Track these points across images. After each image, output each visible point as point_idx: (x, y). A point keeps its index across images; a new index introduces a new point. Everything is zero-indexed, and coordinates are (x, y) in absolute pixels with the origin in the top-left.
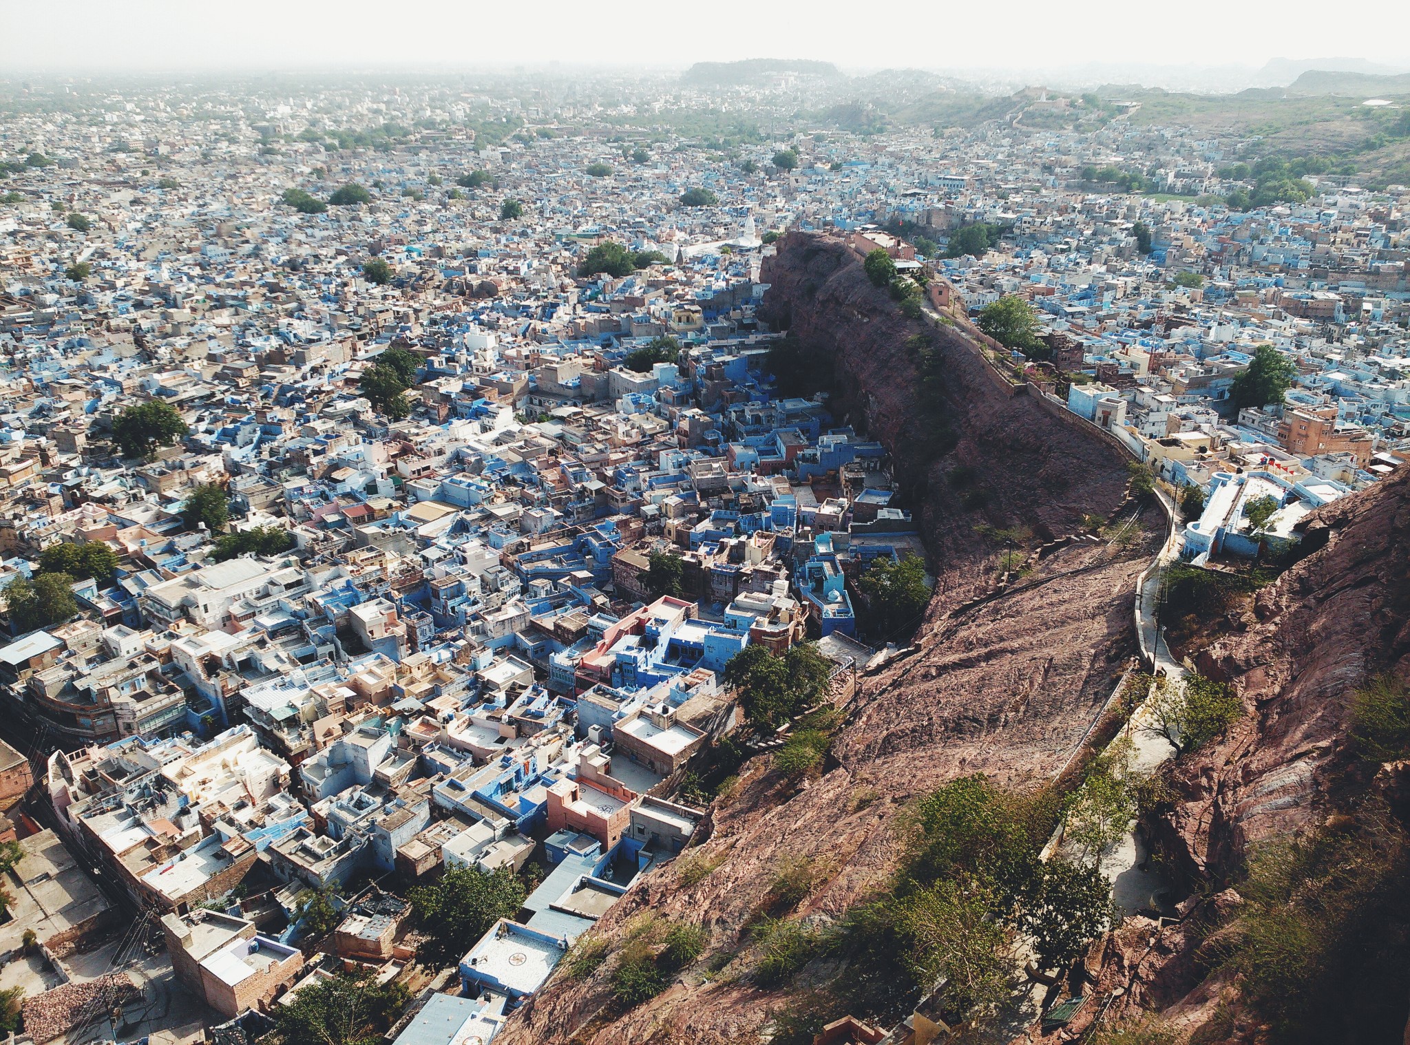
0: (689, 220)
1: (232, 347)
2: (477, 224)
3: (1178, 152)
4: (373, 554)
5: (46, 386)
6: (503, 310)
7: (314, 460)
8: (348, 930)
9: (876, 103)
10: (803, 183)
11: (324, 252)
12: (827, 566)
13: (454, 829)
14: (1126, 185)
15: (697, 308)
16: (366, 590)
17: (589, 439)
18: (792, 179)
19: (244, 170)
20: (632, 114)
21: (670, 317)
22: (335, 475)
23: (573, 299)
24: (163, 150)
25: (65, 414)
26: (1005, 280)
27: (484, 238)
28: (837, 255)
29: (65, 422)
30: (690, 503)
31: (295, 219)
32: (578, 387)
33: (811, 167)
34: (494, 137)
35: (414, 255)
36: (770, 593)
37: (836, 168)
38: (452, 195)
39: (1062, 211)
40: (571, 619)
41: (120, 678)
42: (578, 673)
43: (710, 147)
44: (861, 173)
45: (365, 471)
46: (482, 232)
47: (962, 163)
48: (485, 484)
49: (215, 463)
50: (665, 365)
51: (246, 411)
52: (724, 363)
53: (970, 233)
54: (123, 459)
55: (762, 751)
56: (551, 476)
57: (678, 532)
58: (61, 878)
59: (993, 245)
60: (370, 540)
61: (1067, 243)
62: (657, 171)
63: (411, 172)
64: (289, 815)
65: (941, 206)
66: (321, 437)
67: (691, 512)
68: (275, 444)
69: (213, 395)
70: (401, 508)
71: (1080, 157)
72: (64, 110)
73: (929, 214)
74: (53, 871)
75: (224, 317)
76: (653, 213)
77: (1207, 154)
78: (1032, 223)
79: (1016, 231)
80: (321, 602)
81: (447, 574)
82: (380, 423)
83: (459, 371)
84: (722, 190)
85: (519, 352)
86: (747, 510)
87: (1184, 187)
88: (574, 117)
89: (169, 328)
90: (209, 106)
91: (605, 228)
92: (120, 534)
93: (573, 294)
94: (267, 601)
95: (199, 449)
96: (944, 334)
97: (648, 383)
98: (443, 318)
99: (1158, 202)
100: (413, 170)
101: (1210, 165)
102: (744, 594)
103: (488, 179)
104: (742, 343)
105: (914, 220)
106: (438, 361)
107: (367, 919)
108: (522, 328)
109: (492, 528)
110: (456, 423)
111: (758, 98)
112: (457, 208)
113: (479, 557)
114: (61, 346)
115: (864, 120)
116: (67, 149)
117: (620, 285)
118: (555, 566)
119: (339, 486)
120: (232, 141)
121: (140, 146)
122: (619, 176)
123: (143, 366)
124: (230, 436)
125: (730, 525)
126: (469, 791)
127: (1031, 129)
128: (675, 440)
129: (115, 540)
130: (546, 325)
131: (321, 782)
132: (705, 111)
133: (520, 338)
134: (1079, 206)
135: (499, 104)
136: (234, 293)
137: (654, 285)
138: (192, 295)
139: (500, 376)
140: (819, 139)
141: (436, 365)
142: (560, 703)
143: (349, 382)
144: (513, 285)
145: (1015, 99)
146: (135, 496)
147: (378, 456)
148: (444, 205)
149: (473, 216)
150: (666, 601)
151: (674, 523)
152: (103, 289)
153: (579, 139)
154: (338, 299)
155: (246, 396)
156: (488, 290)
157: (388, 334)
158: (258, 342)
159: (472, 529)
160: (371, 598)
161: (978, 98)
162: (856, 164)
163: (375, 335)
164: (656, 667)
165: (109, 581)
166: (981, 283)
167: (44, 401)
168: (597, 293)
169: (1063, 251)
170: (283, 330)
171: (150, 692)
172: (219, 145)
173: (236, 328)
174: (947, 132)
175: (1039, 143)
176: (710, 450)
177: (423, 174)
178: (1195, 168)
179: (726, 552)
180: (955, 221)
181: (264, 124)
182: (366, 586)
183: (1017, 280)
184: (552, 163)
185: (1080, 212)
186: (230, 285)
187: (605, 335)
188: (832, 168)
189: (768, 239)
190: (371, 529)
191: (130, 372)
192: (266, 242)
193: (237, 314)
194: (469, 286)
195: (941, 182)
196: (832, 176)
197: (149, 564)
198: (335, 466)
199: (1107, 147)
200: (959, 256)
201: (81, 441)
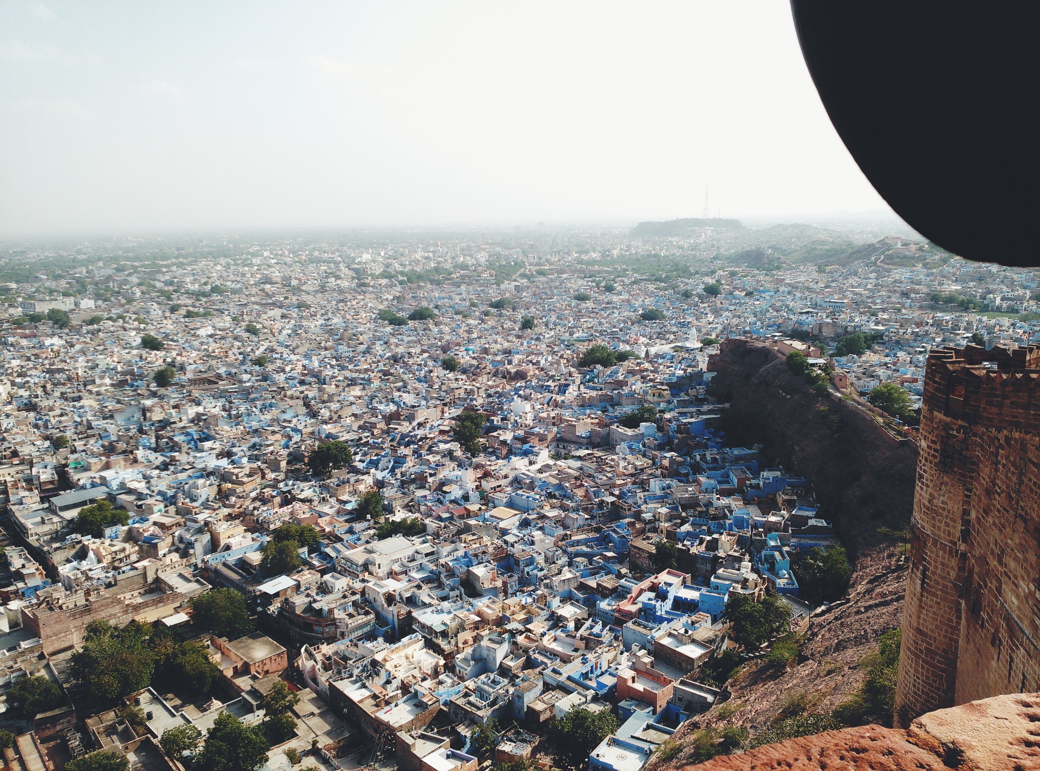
0: (648, 330)
1: (365, 410)
2: (507, 333)
3: (1002, 282)
4: (475, 537)
5: (256, 431)
6: (533, 388)
7: (430, 480)
8: (504, 749)
9: (773, 247)
10: (726, 304)
11: (413, 350)
12: (777, 554)
13: (560, 696)
14: (965, 306)
15: (666, 387)
16: (477, 557)
17: (602, 471)
18: (718, 302)
19: (349, 297)
20: (598, 259)
21: (647, 393)
22: (445, 489)
23: (578, 382)
24: (294, 283)
25: (271, 448)
26: (881, 372)
27: (511, 342)
28: (765, 354)
29: (272, 453)
30: (675, 513)
31: (389, 329)
32: (589, 437)
33: (731, 293)
34: (508, 275)
35: (471, 352)
36: (739, 570)
37: (749, 294)
38: (487, 314)
39: (919, 324)
40: (608, 582)
41: (338, 603)
42: (616, 614)
43: (656, 280)
44: (768, 298)
45: (461, 487)
46: (510, 338)
47: (842, 291)
48: (538, 497)
49: (369, 480)
50: (648, 424)
51: (382, 449)
52: (689, 423)
53: (853, 340)
54: (313, 476)
55: (752, 658)
56: (580, 492)
57: (668, 531)
58: (321, 715)
59: (869, 348)
60: (473, 528)
61: (923, 347)
62: (622, 297)
63: (457, 299)
64: (453, 686)
65: (829, 320)
66: (433, 465)
67: (676, 519)
68: (403, 469)
69: (361, 439)
70: (486, 510)
71: (929, 286)
72: (225, 257)
73: (820, 326)
74: (317, 711)
75: (357, 391)
76: (622, 325)
77: (1025, 283)
78: (897, 333)
79: (886, 339)
80: (451, 564)
81: (523, 551)
82: (467, 458)
83: (510, 426)
84: (668, 309)
85: (548, 415)
86: (715, 518)
87: (1008, 307)
88: (559, 261)
89: (326, 397)
90: (316, 254)
91: (592, 335)
92: (320, 520)
93: (578, 377)
94: (414, 563)
95: (357, 471)
96: (846, 407)
97: (637, 435)
98: (496, 393)
99: (990, 318)
100: (458, 297)
101: (1028, 292)
102: (722, 569)
103: (509, 303)
104: (699, 410)
105: (810, 330)
106: (496, 420)
107: (513, 744)
108: (547, 399)
109: (547, 524)
110: (514, 459)
111: (686, 245)
112: (491, 323)
113: (542, 541)
114: (259, 407)
115: (766, 260)
116: (233, 282)
117: (608, 373)
118: (589, 550)
119: (447, 495)
120: (338, 277)
121: (279, 280)
122: (596, 301)
123: (313, 420)
124: (375, 464)
125: (704, 528)
126: (565, 675)
127: (891, 267)
128: (659, 472)
129: (317, 524)
130: (563, 398)
131: (469, 669)
132: (649, 256)
133: (546, 406)
134: (931, 321)
135: (507, 252)
136: (361, 376)
137: (632, 372)
138: (336, 377)
139: (537, 430)
140: (733, 274)
141: (495, 422)
142: (610, 630)
143: (442, 432)
144: (537, 372)
145: (877, 246)
146: (324, 498)
147: (469, 477)
148: (483, 321)
149: (502, 327)
150: (669, 573)
151: (665, 525)
152: (278, 372)
153: (565, 276)
154: (426, 380)
155: (380, 440)
156: (521, 375)
157: (462, 403)
158: (382, 407)
159: (532, 524)
160: (479, 563)
161: (850, 244)
162: (764, 292)
163: (453, 403)
164: (667, 612)
165: (315, 548)
166: (864, 374)
167: (256, 440)
168: (594, 378)
169: (921, 352)
170: (397, 399)
171: (355, 613)
172: (329, 280)
173: (366, 398)
174: (828, 269)
175: (897, 277)
176: (684, 479)
177: (465, 300)
178: (1016, 293)
179: (704, 544)
180: (840, 331)
181: (356, 266)
182: (476, 556)
183: (890, 372)
184: (549, 292)
185: (932, 325)
186: (357, 371)
187: (603, 404)
188: (746, 295)
189: (707, 343)
190: (472, 522)
191: (305, 424)
192: (374, 344)
193: (364, 389)
194: (509, 373)
195: (828, 304)
196: (747, 300)
197: (340, 540)
198: (443, 484)
199: (949, 279)
200: (846, 355)
201: (283, 464)
